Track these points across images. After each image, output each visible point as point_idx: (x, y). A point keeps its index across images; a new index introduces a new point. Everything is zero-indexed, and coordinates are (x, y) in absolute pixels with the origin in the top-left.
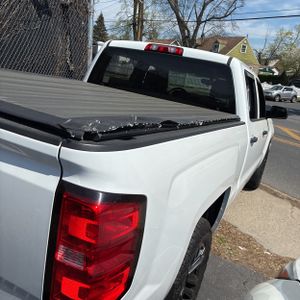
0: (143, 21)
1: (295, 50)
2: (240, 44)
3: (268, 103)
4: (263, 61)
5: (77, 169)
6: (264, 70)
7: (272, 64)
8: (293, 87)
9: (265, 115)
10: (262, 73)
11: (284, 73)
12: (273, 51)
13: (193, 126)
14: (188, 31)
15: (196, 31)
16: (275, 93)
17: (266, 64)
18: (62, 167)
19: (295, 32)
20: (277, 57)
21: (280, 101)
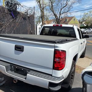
0: (44, 16)
1: (90, 18)
2: (73, 19)
3: (84, 35)
4: (80, 22)
5: (57, 47)
6: (81, 25)
7: (83, 23)
8: (91, 29)
9: (83, 37)
10: (81, 26)
11: (87, 25)
12: (83, 19)
13: (70, 40)
14: (57, 17)
15: (60, 17)
16: (86, 31)
17: (82, 23)
18: (55, 47)
19: (89, 13)
20: (85, 21)
21: (88, 33)
